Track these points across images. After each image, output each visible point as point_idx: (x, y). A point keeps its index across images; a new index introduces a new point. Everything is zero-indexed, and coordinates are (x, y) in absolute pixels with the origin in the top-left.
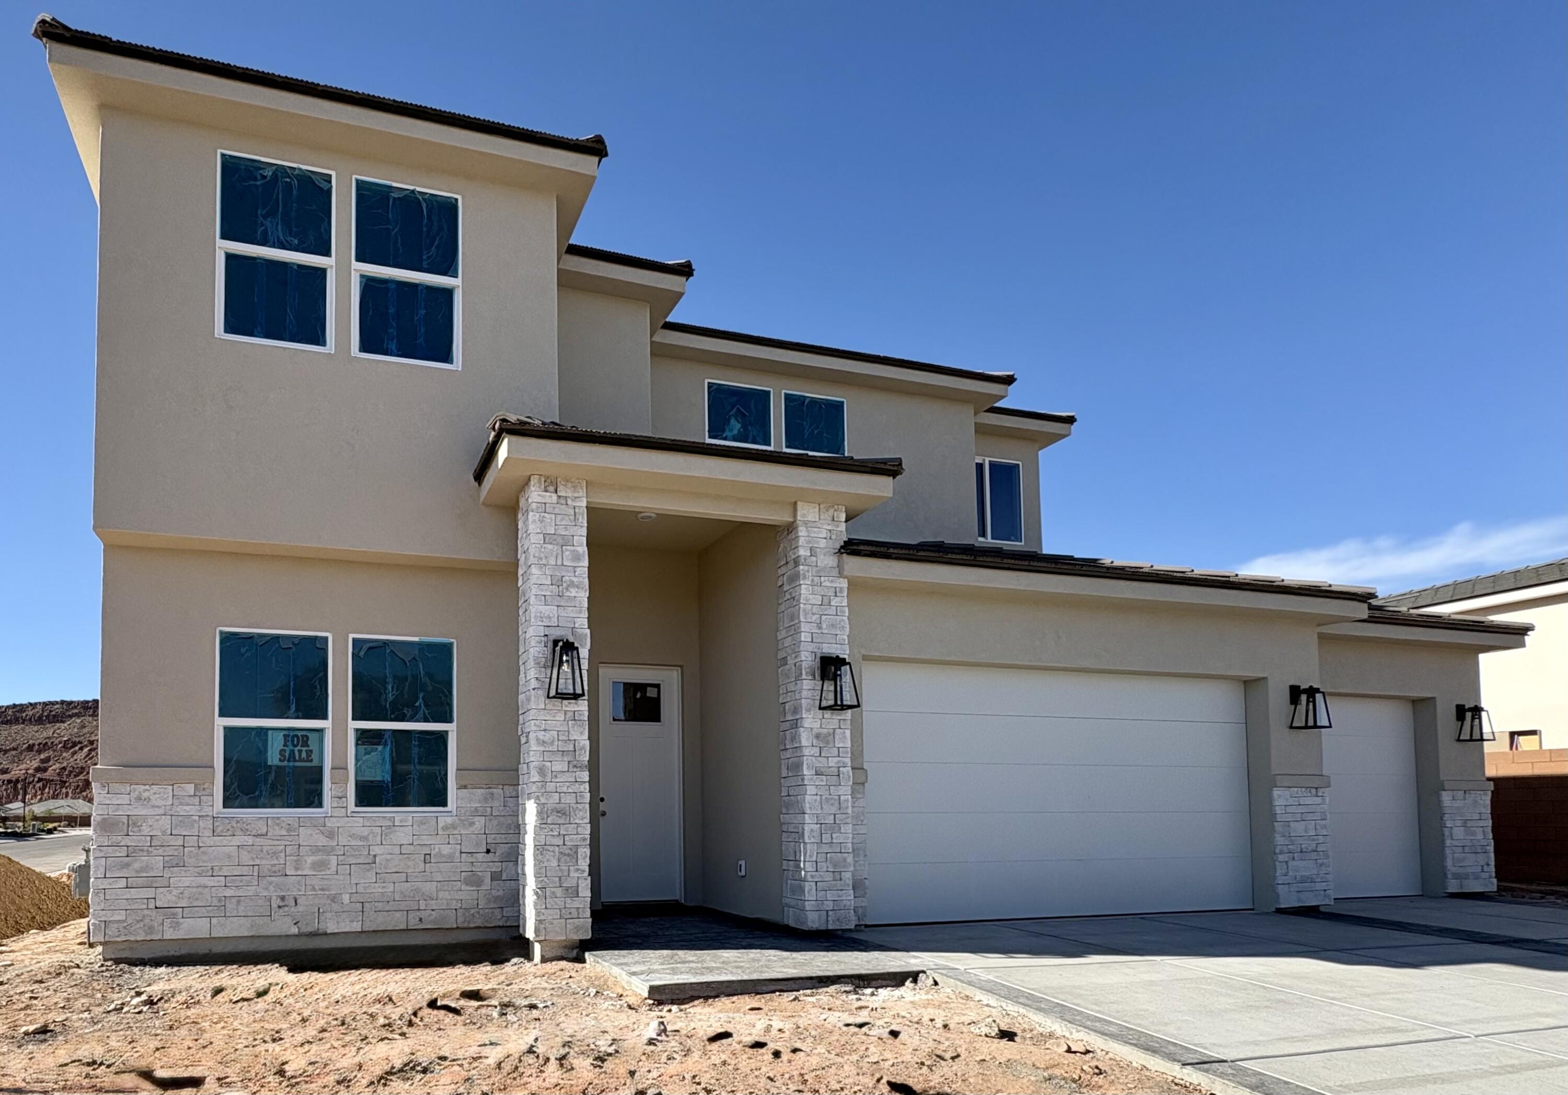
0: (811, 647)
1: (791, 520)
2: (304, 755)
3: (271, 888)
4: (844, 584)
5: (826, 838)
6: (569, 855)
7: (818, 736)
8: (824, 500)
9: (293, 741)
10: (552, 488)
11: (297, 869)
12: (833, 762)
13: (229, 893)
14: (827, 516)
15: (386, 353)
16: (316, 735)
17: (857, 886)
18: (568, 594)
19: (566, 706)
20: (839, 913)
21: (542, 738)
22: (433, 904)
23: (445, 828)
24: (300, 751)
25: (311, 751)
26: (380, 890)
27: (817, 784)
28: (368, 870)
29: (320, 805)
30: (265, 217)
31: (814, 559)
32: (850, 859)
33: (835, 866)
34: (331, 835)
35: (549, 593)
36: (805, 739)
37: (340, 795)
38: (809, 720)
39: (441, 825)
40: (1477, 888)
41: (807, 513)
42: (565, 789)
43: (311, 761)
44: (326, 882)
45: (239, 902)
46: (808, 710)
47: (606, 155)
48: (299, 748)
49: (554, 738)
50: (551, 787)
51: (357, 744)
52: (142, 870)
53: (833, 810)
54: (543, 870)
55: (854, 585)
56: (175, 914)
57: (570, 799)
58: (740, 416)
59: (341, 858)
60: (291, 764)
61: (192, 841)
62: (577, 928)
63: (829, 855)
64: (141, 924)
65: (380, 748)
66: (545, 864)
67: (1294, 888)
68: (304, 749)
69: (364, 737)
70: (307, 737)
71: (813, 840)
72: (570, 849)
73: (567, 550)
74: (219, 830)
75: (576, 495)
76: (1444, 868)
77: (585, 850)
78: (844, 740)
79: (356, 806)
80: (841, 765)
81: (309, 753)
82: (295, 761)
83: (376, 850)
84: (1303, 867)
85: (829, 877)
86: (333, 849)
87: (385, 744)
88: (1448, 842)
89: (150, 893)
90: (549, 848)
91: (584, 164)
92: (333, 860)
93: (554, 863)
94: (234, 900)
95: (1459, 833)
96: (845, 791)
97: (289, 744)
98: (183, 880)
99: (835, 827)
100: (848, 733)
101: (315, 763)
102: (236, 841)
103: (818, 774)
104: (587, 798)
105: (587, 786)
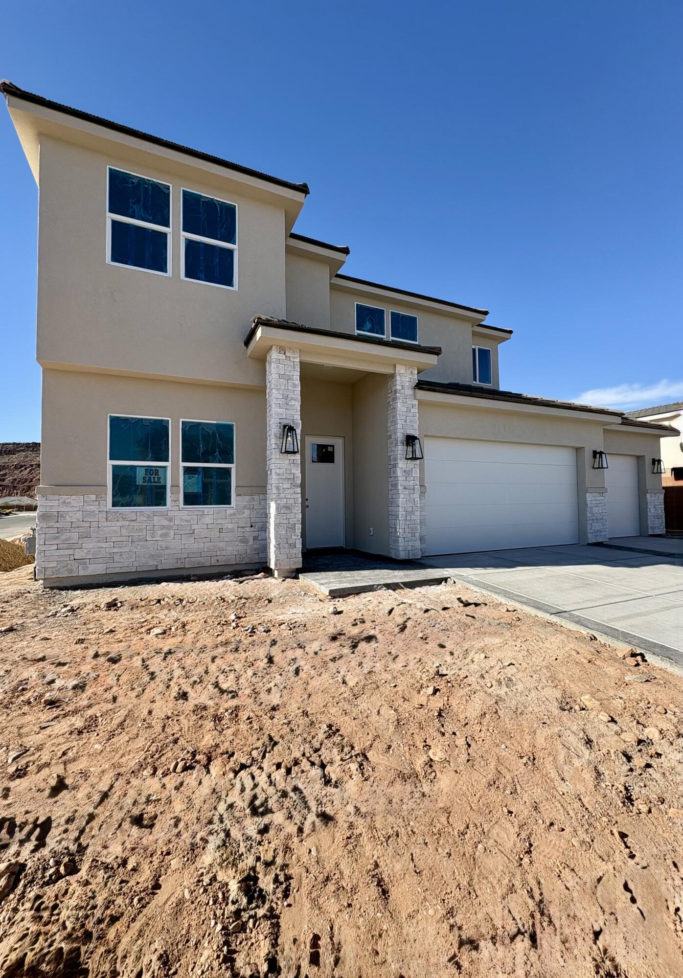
0: (402, 431)
1: (393, 372)
2: (156, 479)
3: (139, 547)
4: (416, 402)
5: (408, 518)
6: (291, 528)
7: (405, 472)
8: (408, 364)
9: (150, 472)
10: (283, 352)
11: (152, 537)
12: (411, 483)
13: (115, 550)
14: (409, 371)
15: (199, 279)
16: (163, 469)
17: (422, 539)
18: (290, 403)
19: (290, 457)
20: (414, 552)
21: (278, 472)
22: (224, 553)
23: (230, 515)
24: (154, 478)
27: (404, 493)
28: (190, 537)
29: (165, 505)
30: (134, 203)
31: (403, 390)
32: (419, 527)
33: (412, 530)
34: (170, 520)
36: (399, 473)
37: (175, 499)
38: (401, 464)
39: (228, 514)
40: (658, 532)
41: (400, 369)
42: (289, 497)
43: (160, 482)
44: (168, 544)
45: (121, 555)
46: (401, 460)
47: (309, 193)
48: (154, 476)
49: (284, 472)
50: (282, 495)
51: (184, 474)
52: (66, 540)
53: (412, 505)
54: (279, 536)
55: (421, 403)
56: (85, 563)
57: (292, 501)
58: (371, 320)
59: (176, 531)
60: (149, 484)
61: (95, 524)
62: (295, 563)
63: (410, 525)
64: (66, 568)
65: (196, 476)
66: (280, 533)
67: (594, 534)
68: (157, 476)
69: (187, 470)
70: (158, 470)
71: (403, 519)
72: (292, 525)
73: (290, 382)
74: (109, 519)
75: (294, 356)
76: (647, 525)
77: (299, 525)
78: (416, 473)
79: (184, 505)
80: (415, 484)
81: (159, 478)
82: (151, 482)
83: (194, 527)
84: (597, 526)
85: (410, 535)
86: (172, 527)
87: (199, 474)
88: (649, 514)
89: (70, 552)
90: (282, 525)
91: (298, 196)
92: (172, 532)
93: (284, 532)
94: (119, 554)
95: (653, 510)
96: (416, 496)
97: (148, 474)
98: (90, 545)
99: (412, 512)
100: (418, 470)
101: (162, 483)
102: (119, 524)
103: (405, 488)
104: (300, 501)
105: (300, 495)
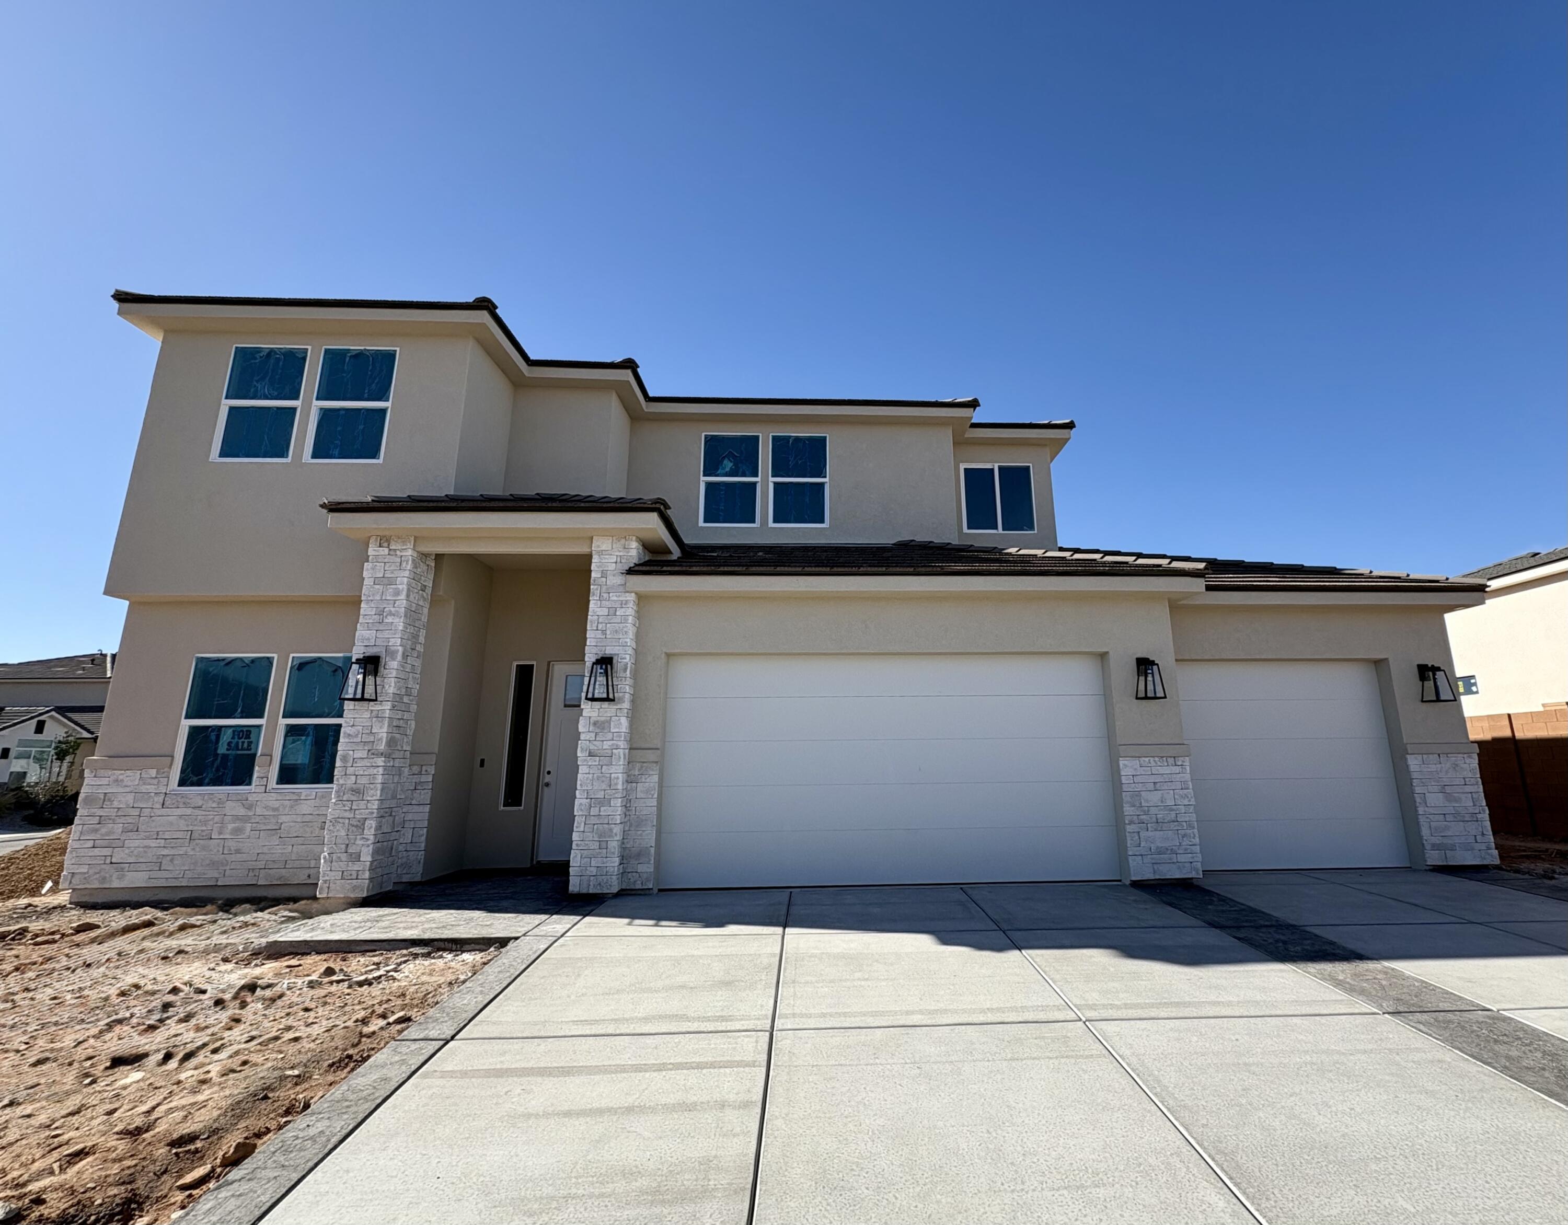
0: (594, 650)
1: (589, 550)
2: (246, 745)
3: (198, 849)
4: (631, 597)
5: (595, 811)
6: (356, 826)
7: (595, 724)
8: (621, 535)
9: (239, 735)
10: (385, 544)
11: (220, 833)
12: (606, 745)
13: (166, 852)
14: (620, 546)
15: (329, 457)
16: (256, 729)
17: (624, 853)
18: (387, 621)
19: (372, 706)
20: (600, 878)
21: (348, 732)
24: (243, 743)
25: (251, 742)
26: (281, 851)
27: (590, 764)
28: (274, 835)
29: (249, 784)
30: (257, 381)
31: (604, 579)
32: (618, 829)
33: (602, 836)
34: (249, 807)
35: (371, 621)
36: (583, 726)
37: (262, 775)
38: (587, 710)
41: (601, 545)
42: (361, 773)
43: (250, 750)
44: (240, 844)
45: (172, 860)
46: (586, 702)
48: (243, 740)
49: (359, 732)
50: (350, 770)
51: (286, 736)
52: (107, 834)
53: (604, 787)
54: (334, 839)
56: (123, 869)
57: (365, 781)
58: (732, 457)
59: (254, 825)
60: (234, 752)
61: (146, 812)
62: (354, 888)
63: (596, 826)
64: (99, 876)
65: (304, 738)
66: (335, 834)
67: (1147, 859)
68: (246, 741)
69: (292, 731)
70: (250, 732)
71: (581, 813)
72: (359, 821)
73: (390, 588)
74: (167, 804)
75: (405, 548)
76: (1421, 839)
77: (372, 822)
78: (621, 725)
79: (277, 784)
80: (615, 747)
81: (250, 743)
82: (238, 750)
83: (283, 819)
84: (1158, 838)
85: (594, 845)
86: (249, 817)
87: (308, 735)
88: (1420, 810)
89: (109, 851)
90: (340, 820)
91: (475, 316)
92: (248, 827)
93: (343, 833)
94: (168, 858)
95: (1435, 799)
96: (617, 769)
97: (236, 737)
98: (135, 843)
99: (603, 801)
101: (252, 752)
102: (178, 812)
103: (591, 755)
104: (380, 779)
105: (381, 770)
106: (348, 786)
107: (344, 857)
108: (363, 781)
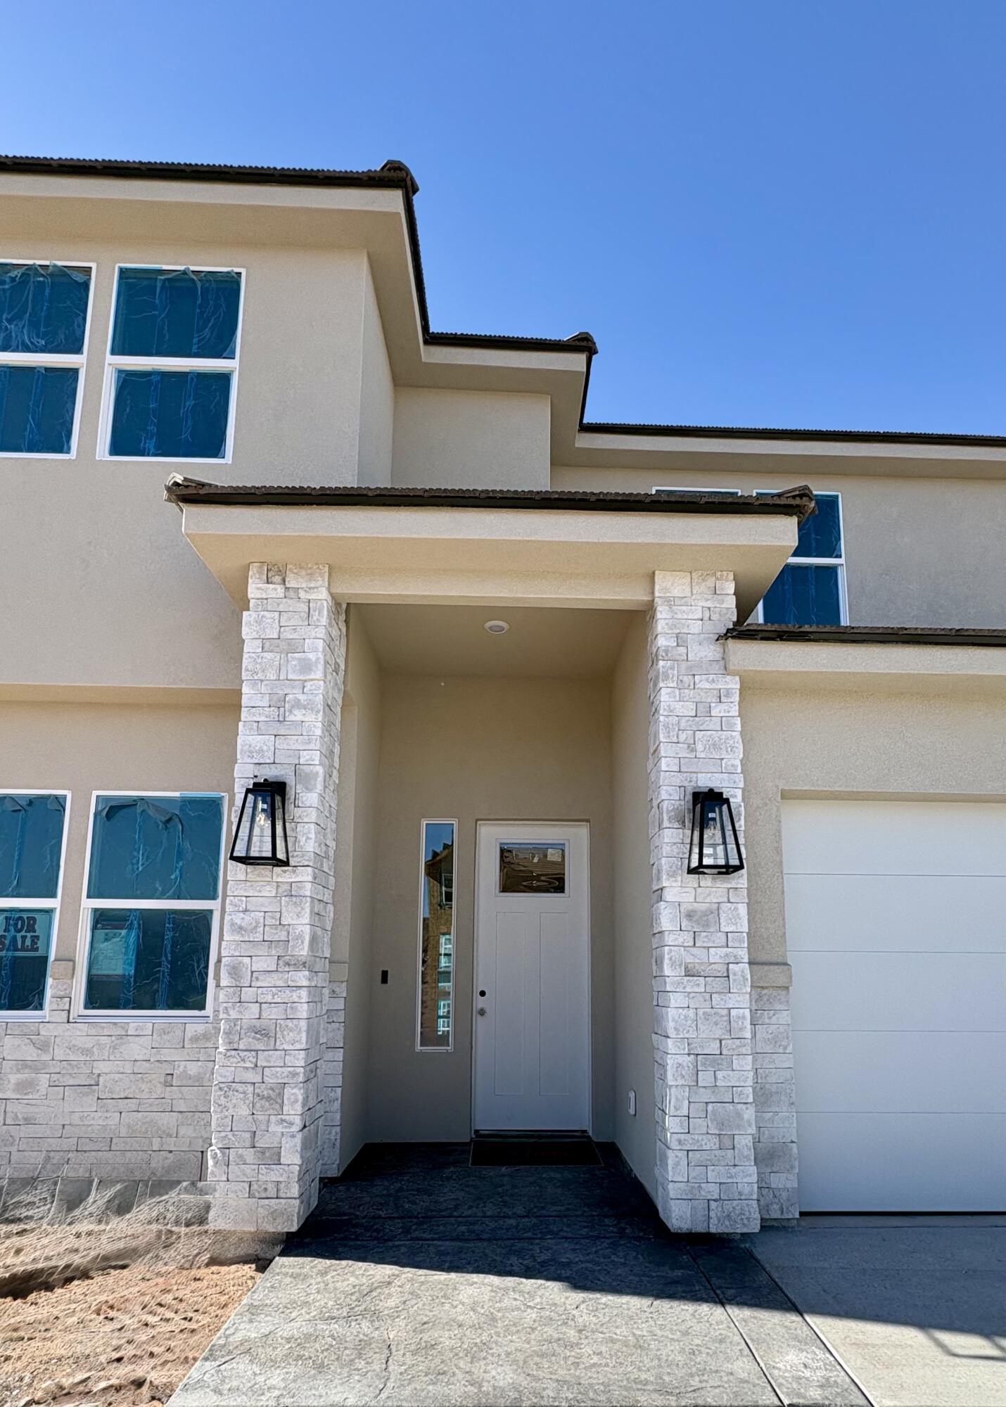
0: (678, 780)
1: (647, 598)
2: (28, 942)
4: (734, 684)
5: (705, 1078)
6: (269, 1098)
7: (690, 915)
8: (699, 566)
9: (16, 925)
10: (278, 579)
12: (716, 955)
14: (704, 588)
16: (45, 916)
17: (767, 1156)
18: (291, 718)
19: (278, 875)
20: (728, 1206)
21: (238, 921)
22: (170, 1143)
23: (195, 1039)
24: (24, 938)
25: (38, 937)
26: (101, 1122)
27: (688, 990)
28: (87, 1094)
29: (40, 1006)
31: (682, 650)
32: (749, 1114)
33: (721, 1125)
34: (44, 1047)
35: (263, 718)
36: (666, 919)
37: (62, 993)
38: (675, 890)
39: (189, 1034)
41: (670, 586)
42: (269, 998)
43: (37, 950)
44: (32, 1109)
46: (672, 875)
48: (23, 933)
49: (258, 923)
50: (248, 994)
51: (94, 928)
53: (718, 1033)
54: (228, 1120)
55: (750, 684)
57: (276, 1013)
59: (55, 1077)
60: (10, 954)
62: (278, 1216)
63: (710, 1107)
65: (124, 932)
66: (231, 1111)
68: (29, 935)
69: (102, 920)
70: (34, 919)
71: (681, 1082)
72: (272, 1089)
73: (294, 659)
75: (312, 585)
77: (295, 1091)
78: (737, 919)
79: (86, 1007)
80: (732, 960)
81: (35, 939)
82: (16, 949)
83: (100, 1067)
85: (711, 1143)
86: (45, 1064)
87: (130, 928)
90: (238, 1086)
92: (44, 1079)
93: (244, 1111)
96: (740, 1001)
97: (12, 928)
99: (718, 1060)
100: (743, 910)
101: (40, 954)
103: (689, 973)
104: (303, 1011)
105: (304, 994)
106: (245, 1024)
107: (249, 1155)
108: (272, 1013)
